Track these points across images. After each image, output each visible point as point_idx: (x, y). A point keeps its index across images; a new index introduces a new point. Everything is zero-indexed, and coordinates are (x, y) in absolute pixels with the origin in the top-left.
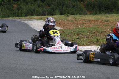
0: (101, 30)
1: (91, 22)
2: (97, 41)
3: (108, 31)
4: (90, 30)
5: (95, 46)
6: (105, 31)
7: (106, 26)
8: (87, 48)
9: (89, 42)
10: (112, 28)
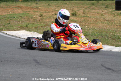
0: (30, 16)
1: (22, 9)
2: (27, 26)
3: (37, 17)
4: (20, 16)
5: (25, 31)
6: (34, 17)
7: (36, 12)
8: (17, 33)
9: (19, 28)
10: (40, 14)
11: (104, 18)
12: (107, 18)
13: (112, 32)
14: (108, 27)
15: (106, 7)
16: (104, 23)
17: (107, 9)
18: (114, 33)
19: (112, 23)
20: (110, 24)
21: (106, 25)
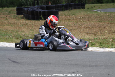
11: (8, 22)
12: (11, 21)
13: (15, 33)
14: (12, 29)
15: (9, 13)
16: (8, 25)
17: (10, 14)
18: (16, 33)
19: (15, 25)
20: (13, 26)
21: (10, 27)
